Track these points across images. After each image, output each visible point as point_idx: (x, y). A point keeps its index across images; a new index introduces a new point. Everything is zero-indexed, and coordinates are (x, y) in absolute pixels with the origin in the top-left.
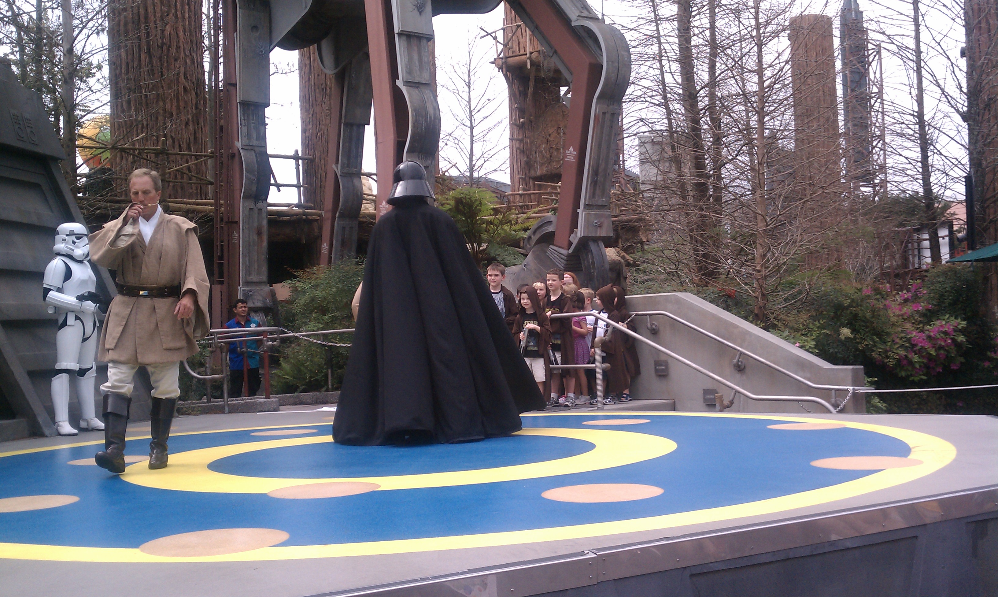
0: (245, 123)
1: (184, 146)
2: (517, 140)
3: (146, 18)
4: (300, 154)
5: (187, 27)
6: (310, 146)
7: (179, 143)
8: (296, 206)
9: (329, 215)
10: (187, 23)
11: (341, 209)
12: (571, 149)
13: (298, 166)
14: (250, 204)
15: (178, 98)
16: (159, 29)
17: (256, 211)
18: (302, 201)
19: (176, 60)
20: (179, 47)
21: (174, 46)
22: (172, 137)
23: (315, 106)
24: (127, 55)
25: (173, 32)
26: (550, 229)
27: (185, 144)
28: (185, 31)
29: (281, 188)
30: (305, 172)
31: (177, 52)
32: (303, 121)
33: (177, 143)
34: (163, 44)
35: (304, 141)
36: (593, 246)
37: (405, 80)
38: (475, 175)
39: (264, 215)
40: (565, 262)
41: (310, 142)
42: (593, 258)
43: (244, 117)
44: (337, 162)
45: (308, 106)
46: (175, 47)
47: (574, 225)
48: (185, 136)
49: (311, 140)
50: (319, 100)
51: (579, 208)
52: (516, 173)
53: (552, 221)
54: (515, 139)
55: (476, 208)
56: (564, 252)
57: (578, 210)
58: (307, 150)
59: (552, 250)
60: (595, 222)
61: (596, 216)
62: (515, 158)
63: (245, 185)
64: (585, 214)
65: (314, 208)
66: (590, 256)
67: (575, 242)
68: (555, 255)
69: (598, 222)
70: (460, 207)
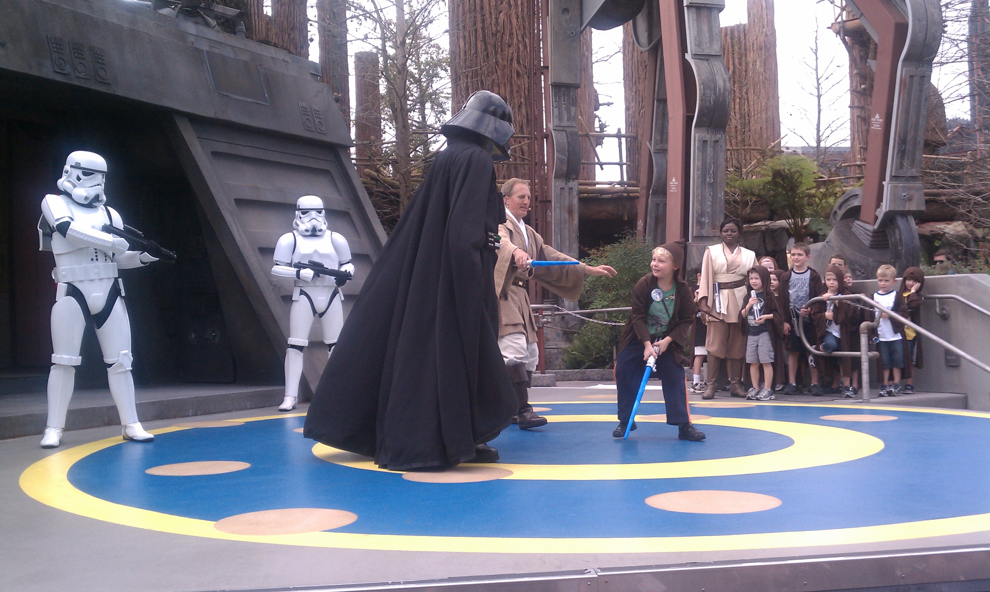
0: (556, 104)
2: (858, 107)
3: (482, 8)
4: (623, 132)
5: (519, 13)
6: (633, 123)
8: (619, 183)
9: (644, 192)
10: (520, 9)
11: (654, 186)
12: (877, 116)
13: (620, 143)
14: (561, 183)
15: (511, 84)
16: (493, 17)
17: (567, 189)
18: (625, 179)
19: (509, 46)
20: (512, 34)
21: (507, 33)
23: (638, 84)
24: (465, 44)
25: (506, 20)
26: (856, 203)
28: (517, 18)
29: (603, 166)
30: (628, 149)
31: (511, 38)
32: (626, 99)
34: (497, 31)
35: (627, 120)
36: (900, 222)
37: (694, 53)
38: (822, 145)
39: (575, 193)
40: (870, 239)
41: (633, 120)
42: (900, 234)
43: (556, 99)
44: (651, 140)
45: (631, 83)
46: (509, 33)
47: (880, 199)
49: (634, 117)
50: (642, 77)
51: (885, 181)
52: (857, 142)
53: (858, 195)
54: (856, 107)
55: (796, 180)
56: (870, 227)
57: (884, 183)
58: (630, 128)
59: (857, 226)
60: (903, 195)
61: (905, 189)
62: (856, 127)
63: (556, 165)
64: (891, 187)
65: (634, 186)
66: (897, 231)
67: (880, 217)
68: (861, 232)
69: (907, 195)
70: (779, 180)
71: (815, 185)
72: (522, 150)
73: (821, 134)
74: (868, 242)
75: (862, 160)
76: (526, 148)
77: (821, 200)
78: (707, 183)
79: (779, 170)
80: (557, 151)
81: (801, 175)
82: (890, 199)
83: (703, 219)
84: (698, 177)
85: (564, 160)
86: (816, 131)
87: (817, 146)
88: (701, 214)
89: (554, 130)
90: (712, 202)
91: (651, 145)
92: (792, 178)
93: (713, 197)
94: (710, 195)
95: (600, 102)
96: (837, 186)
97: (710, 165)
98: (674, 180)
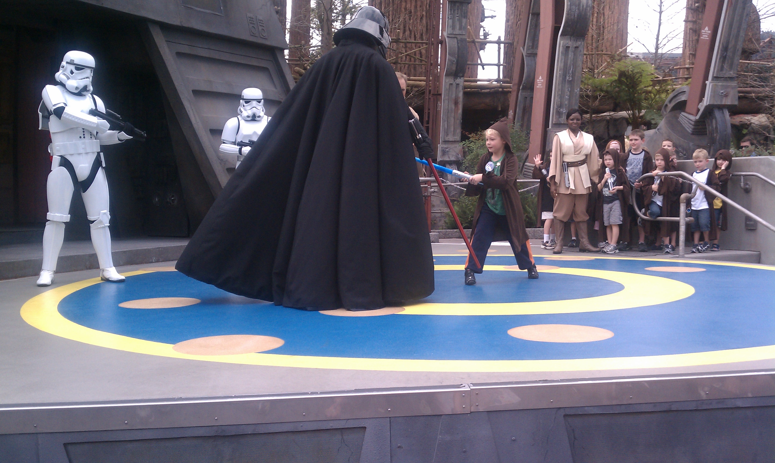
0: (451, 16)
1: (418, 36)
2: (691, 21)
4: (502, 39)
6: (511, 32)
7: (415, 33)
8: (496, 81)
9: (516, 87)
11: (524, 83)
12: (707, 29)
13: (499, 48)
14: (450, 80)
17: (454, 85)
18: (501, 77)
22: (409, 28)
26: (683, 98)
27: (419, 34)
29: (485, 67)
30: (506, 53)
32: (507, 13)
33: (413, 34)
35: (507, 29)
36: (717, 114)
39: (461, 88)
40: (693, 127)
41: (511, 29)
42: (716, 123)
43: (451, 12)
44: (524, 46)
47: (702, 96)
48: (420, 28)
49: (512, 28)
51: (708, 80)
52: (687, 49)
53: (685, 91)
54: (689, 21)
55: (637, 79)
56: (693, 118)
57: (707, 82)
58: (508, 36)
59: (683, 117)
60: (721, 92)
61: (723, 87)
62: (688, 37)
63: (447, 65)
64: (712, 85)
65: (508, 82)
66: (714, 121)
67: (702, 110)
68: (686, 121)
69: (724, 92)
70: (623, 79)
71: (651, 83)
72: (421, 53)
73: (659, 42)
74: (691, 129)
75: (690, 64)
76: (424, 52)
77: (655, 96)
78: (566, 81)
79: (624, 71)
80: (449, 54)
81: (641, 76)
82: (711, 95)
83: (561, 110)
84: (560, 76)
85: (454, 61)
86: (656, 40)
87: (656, 52)
88: (560, 106)
89: (448, 37)
90: (570, 96)
91: (524, 50)
92: (634, 77)
93: (570, 92)
94: (568, 90)
95: (486, 15)
96: (668, 85)
97: (570, 66)
98: (540, 78)
